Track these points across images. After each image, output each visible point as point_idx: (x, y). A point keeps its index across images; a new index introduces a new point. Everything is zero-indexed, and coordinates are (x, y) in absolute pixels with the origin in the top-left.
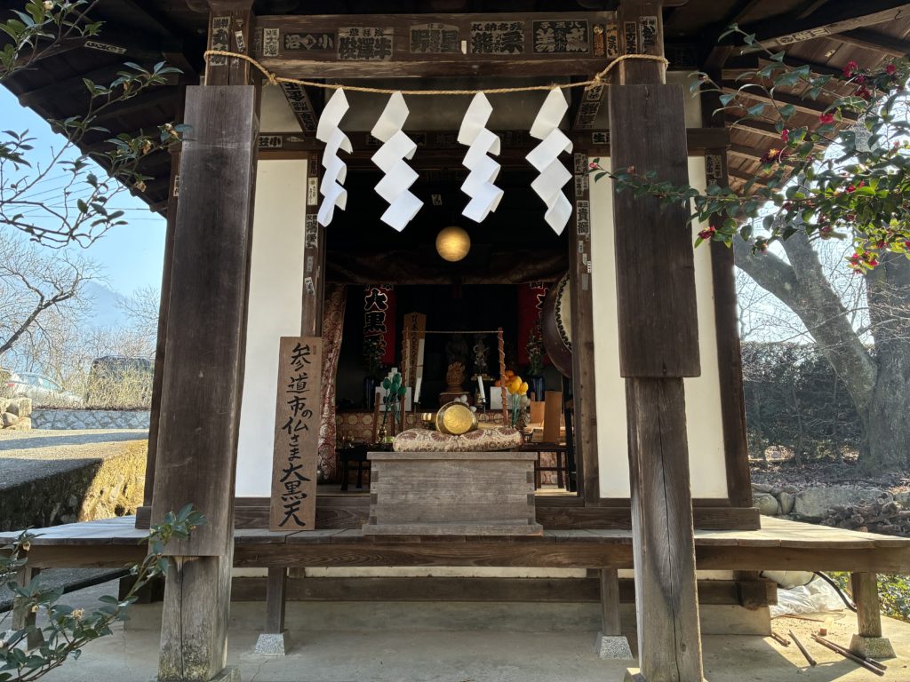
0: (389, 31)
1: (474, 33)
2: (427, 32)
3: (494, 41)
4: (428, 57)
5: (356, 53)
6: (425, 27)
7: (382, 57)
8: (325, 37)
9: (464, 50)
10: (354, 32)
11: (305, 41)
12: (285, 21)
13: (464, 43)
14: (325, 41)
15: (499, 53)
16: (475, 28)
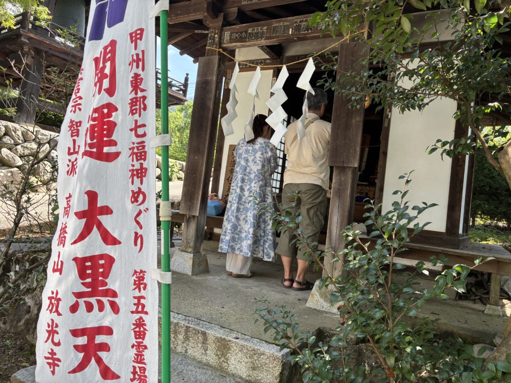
0: (265, 28)
1: (295, 25)
2: (278, 26)
3: (302, 26)
4: (277, 37)
5: (253, 38)
6: (277, 25)
7: (262, 39)
8: (244, 33)
9: (290, 33)
10: (253, 30)
11: (237, 35)
12: (231, 28)
13: (291, 29)
14: (244, 35)
15: (303, 32)
16: (296, 22)
